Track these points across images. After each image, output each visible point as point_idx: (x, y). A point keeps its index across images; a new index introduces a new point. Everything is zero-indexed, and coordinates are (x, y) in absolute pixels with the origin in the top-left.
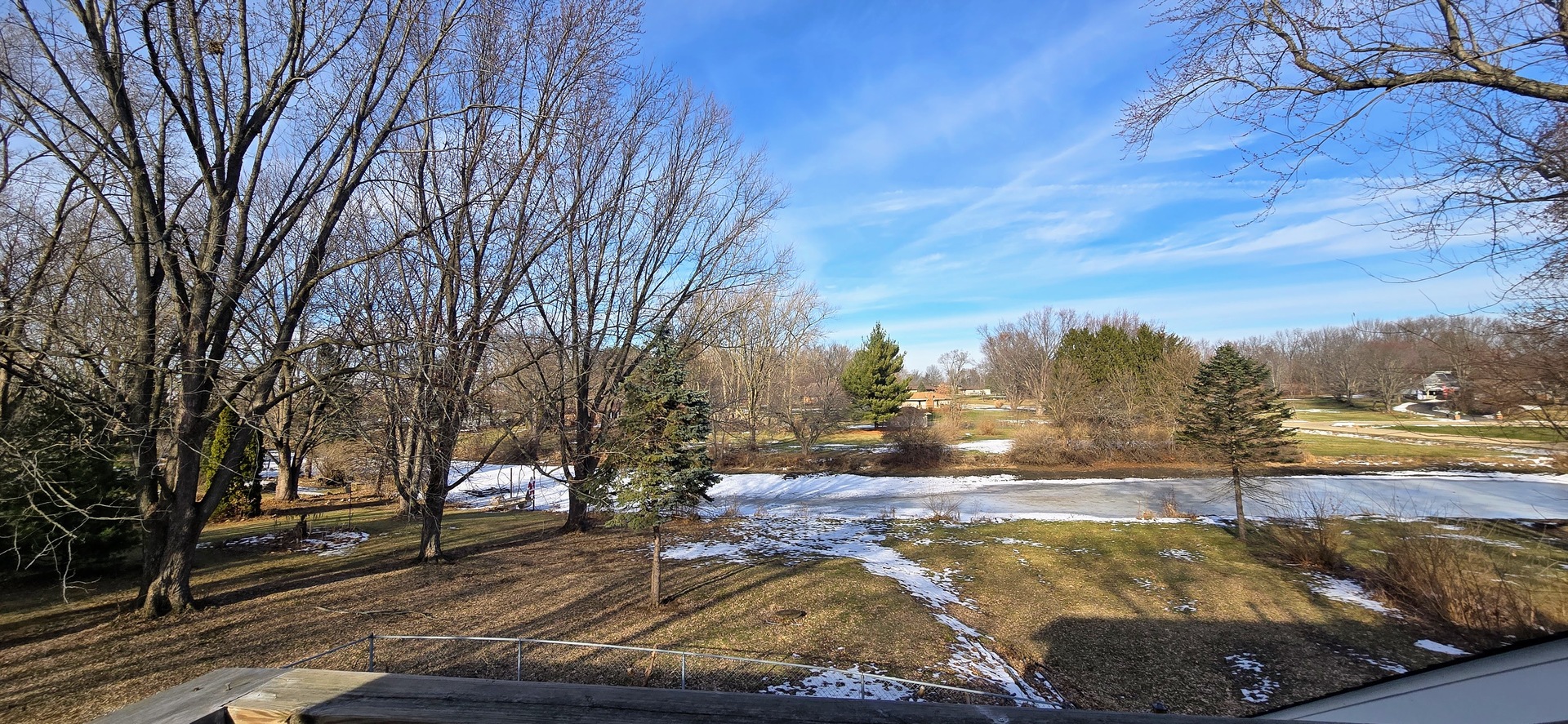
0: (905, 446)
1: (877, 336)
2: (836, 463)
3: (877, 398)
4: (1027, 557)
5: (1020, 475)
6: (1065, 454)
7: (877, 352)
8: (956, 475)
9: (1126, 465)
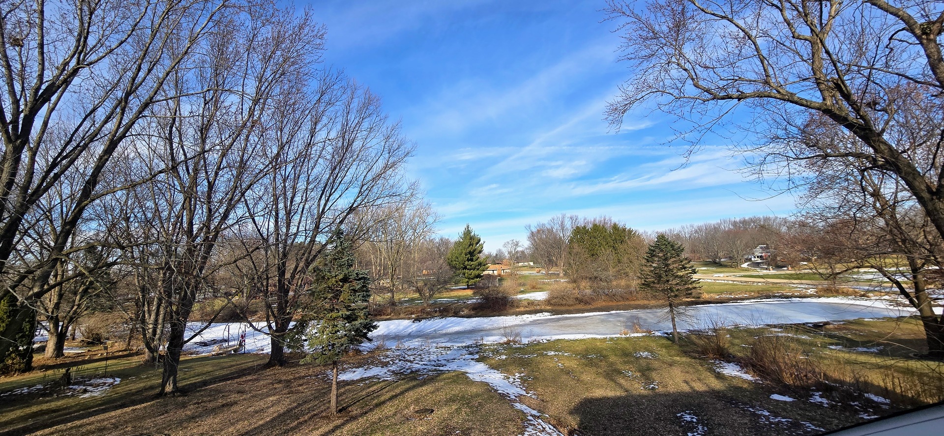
0: (486, 298)
1: (468, 232)
2: (445, 311)
3: (468, 269)
4: (562, 362)
5: (554, 312)
6: (577, 298)
7: (467, 242)
8: (517, 314)
9: (611, 303)
